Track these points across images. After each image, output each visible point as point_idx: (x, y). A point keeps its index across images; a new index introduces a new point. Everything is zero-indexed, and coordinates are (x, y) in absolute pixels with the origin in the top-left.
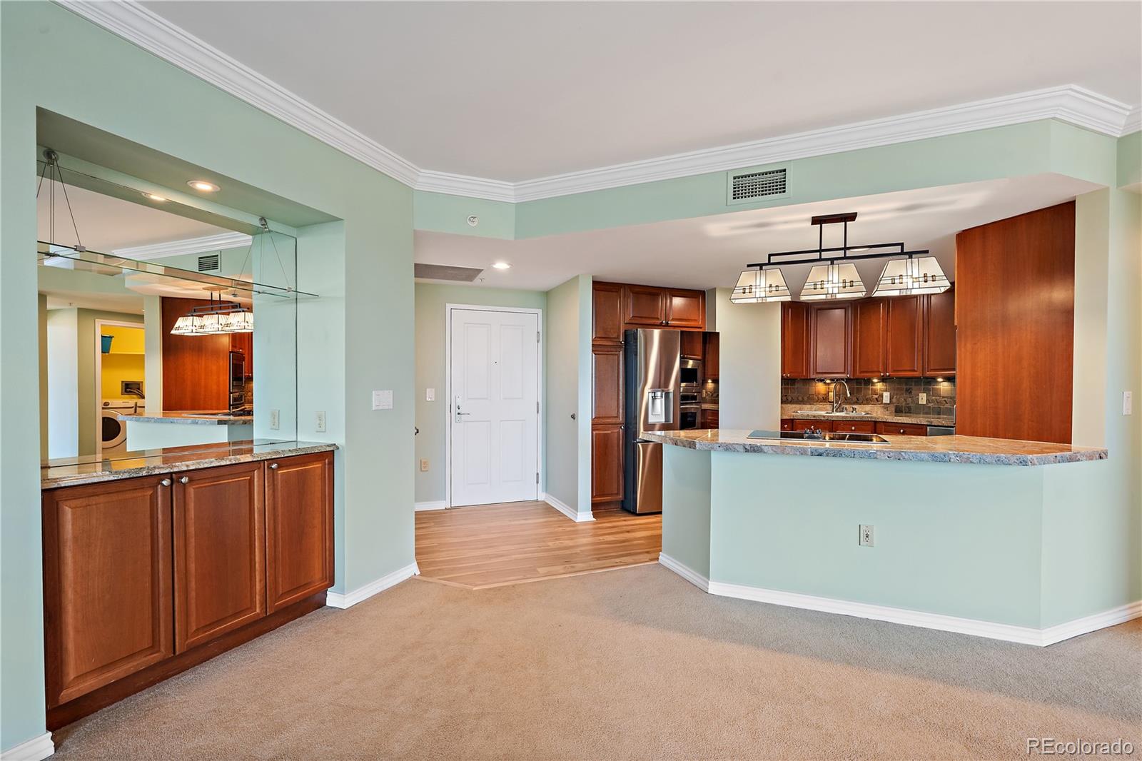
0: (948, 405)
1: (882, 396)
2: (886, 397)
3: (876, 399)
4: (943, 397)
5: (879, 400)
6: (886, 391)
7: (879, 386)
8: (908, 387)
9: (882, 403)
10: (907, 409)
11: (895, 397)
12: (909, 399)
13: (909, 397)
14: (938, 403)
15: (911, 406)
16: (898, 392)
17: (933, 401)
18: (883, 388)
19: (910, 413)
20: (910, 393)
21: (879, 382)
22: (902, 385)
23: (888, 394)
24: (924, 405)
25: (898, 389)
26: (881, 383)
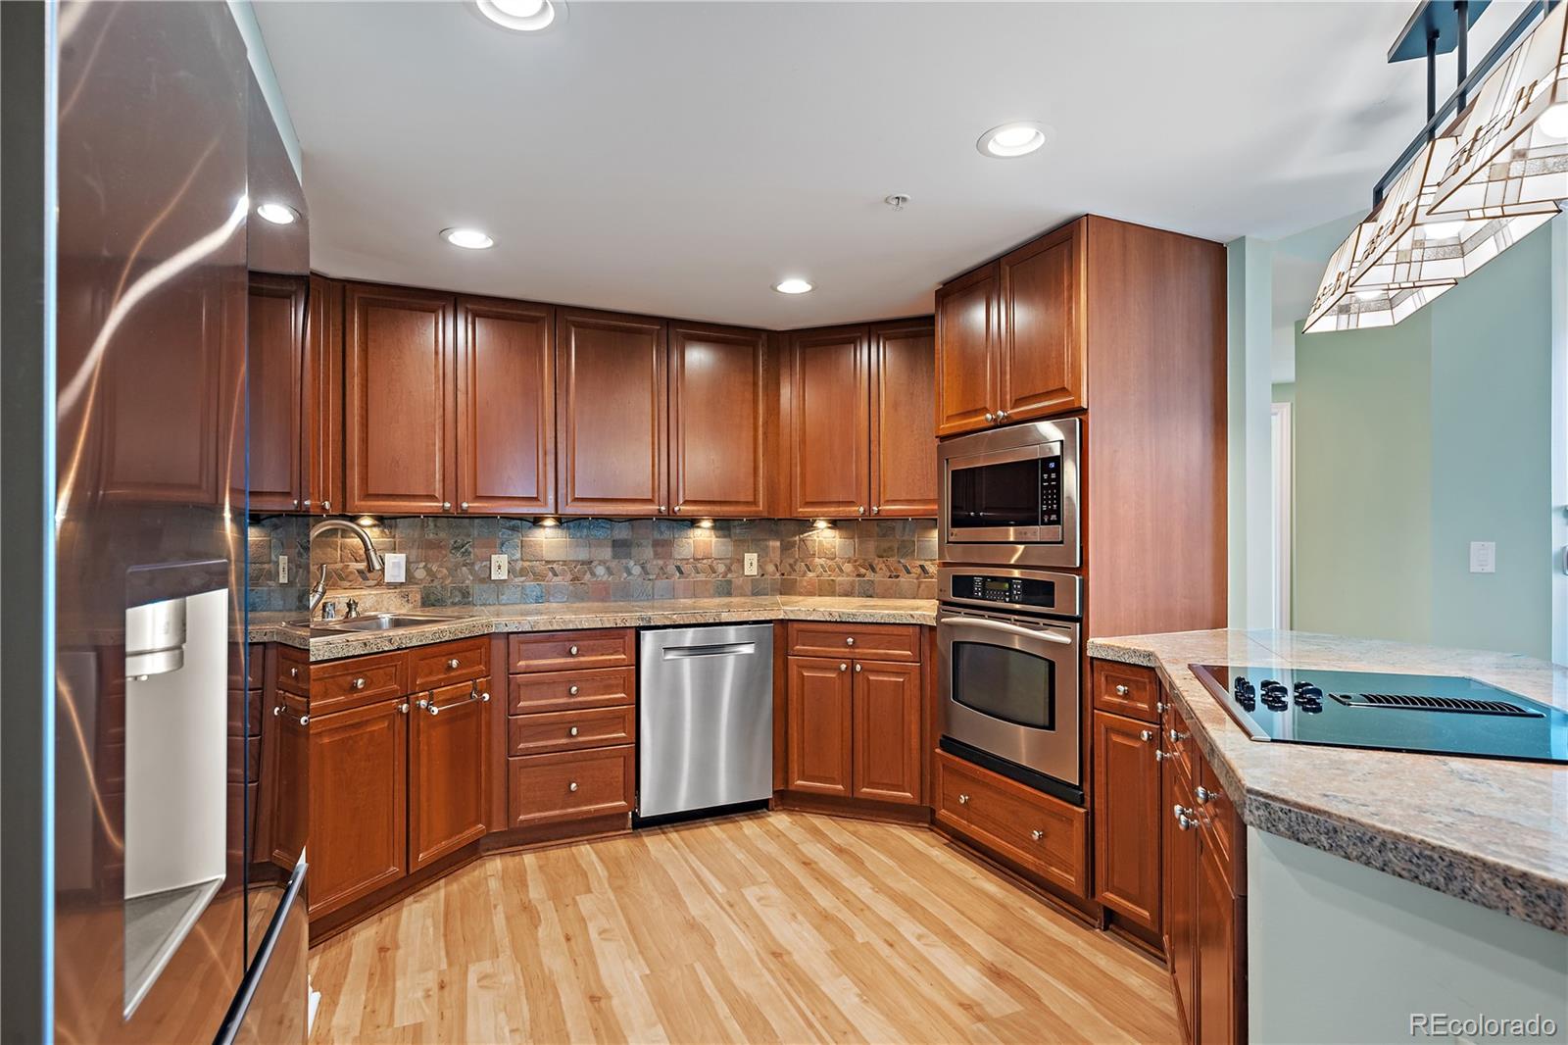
0: (560, 578)
2: (395, 566)
3: (361, 571)
4: (548, 562)
5: (369, 573)
6: (394, 550)
7: (371, 535)
8: (459, 540)
9: (380, 584)
10: (457, 593)
11: (422, 565)
12: (464, 568)
13: (465, 566)
14: (534, 574)
15: (467, 587)
16: (431, 553)
17: (523, 572)
18: (383, 543)
19: (469, 603)
20: (467, 553)
21: (374, 526)
22: (442, 535)
23: (401, 558)
24: (505, 580)
25: (431, 545)
26: (375, 529)
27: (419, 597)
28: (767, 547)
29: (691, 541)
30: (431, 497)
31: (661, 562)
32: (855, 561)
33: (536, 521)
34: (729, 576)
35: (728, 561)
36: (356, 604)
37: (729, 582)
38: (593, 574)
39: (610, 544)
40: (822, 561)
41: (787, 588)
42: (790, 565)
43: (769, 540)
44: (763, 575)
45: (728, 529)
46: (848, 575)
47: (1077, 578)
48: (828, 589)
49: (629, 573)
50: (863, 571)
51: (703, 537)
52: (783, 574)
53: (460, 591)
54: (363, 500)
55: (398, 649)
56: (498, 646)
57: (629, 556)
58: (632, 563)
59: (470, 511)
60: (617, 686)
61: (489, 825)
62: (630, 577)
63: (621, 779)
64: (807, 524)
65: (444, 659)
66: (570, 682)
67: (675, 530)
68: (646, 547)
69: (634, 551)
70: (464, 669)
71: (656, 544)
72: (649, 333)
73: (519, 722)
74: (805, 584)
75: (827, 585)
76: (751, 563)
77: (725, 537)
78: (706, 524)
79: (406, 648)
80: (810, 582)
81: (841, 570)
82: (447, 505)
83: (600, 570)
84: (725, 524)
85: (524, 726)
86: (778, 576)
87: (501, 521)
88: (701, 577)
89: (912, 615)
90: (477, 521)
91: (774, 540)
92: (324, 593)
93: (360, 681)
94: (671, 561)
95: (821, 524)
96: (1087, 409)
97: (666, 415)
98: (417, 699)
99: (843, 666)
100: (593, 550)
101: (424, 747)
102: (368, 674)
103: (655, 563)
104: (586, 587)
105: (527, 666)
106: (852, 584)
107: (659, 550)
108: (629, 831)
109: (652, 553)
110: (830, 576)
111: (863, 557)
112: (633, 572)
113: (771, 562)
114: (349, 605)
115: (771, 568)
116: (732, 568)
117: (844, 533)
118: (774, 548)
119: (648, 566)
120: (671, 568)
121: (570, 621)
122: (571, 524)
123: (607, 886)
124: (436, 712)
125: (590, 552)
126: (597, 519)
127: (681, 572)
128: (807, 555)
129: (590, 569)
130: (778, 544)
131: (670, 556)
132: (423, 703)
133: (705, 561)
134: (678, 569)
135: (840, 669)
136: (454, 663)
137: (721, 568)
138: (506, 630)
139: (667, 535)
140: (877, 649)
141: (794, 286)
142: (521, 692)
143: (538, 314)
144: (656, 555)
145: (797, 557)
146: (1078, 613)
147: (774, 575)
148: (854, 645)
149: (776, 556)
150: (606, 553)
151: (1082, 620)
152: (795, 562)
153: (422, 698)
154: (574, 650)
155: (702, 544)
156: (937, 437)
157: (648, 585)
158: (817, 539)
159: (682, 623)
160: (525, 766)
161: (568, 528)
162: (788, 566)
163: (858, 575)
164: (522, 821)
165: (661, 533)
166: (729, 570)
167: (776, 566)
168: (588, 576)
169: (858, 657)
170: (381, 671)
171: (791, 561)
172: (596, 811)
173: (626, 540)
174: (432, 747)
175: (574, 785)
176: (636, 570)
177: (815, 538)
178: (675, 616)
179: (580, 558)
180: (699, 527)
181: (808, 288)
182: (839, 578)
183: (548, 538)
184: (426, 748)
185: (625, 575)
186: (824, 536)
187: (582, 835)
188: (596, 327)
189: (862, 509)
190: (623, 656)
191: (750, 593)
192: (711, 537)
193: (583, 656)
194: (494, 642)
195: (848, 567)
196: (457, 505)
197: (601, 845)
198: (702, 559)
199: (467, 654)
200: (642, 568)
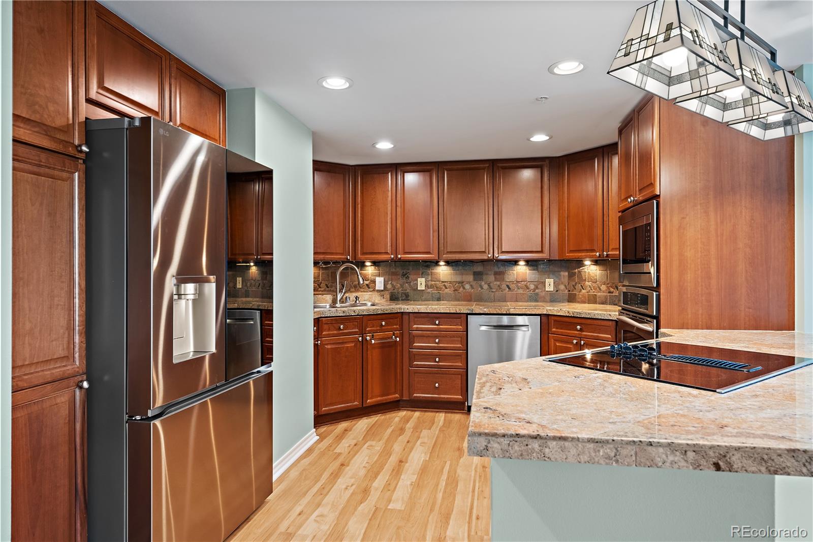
0: (448, 289)
1: (374, 282)
2: (380, 282)
3: (367, 285)
4: (443, 282)
5: (370, 285)
6: (379, 276)
7: (370, 270)
8: (404, 271)
9: (374, 290)
10: (404, 295)
11: (390, 282)
12: (407, 284)
13: (407, 283)
14: (437, 288)
15: (408, 293)
16: (393, 277)
17: (432, 287)
18: (375, 273)
19: (408, 300)
20: (408, 278)
21: (372, 265)
22: (398, 269)
23: (382, 279)
24: (423, 290)
25: (393, 274)
26: (373, 267)
27: (388, 296)
28: (561, 275)
29: (515, 272)
30: (387, 253)
31: (498, 283)
32: (608, 284)
33: (436, 263)
34: (537, 291)
35: (536, 283)
36: (359, 298)
37: (537, 294)
38: (464, 288)
39: (472, 273)
40: (590, 284)
41: (571, 299)
42: (573, 286)
43: (560, 271)
44: (557, 291)
45: (537, 266)
46: (604, 292)
47: (655, 293)
48: (593, 300)
49: (482, 288)
50: (612, 290)
51: (521, 269)
52: (569, 291)
53: (405, 294)
54: (363, 255)
55: (358, 315)
56: (406, 317)
57: (481, 279)
58: (483, 283)
59: (402, 259)
60: (458, 341)
61: (402, 395)
62: (483, 290)
63: (460, 386)
64: (579, 263)
65: (379, 321)
66: (436, 337)
67: (506, 267)
68: (491, 275)
69: (484, 277)
70: (388, 326)
71: (496, 274)
72: (484, 169)
73: (414, 352)
74: (581, 297)
75: (592, 298)
76: (550, 284)
77: (534, 270)
78: (522, 263)
79: (361, 315)
80: (583, 295)
81: (600, 289)
82: (392, 256)
83: (467, 287)
84: (534, 263)
85: (417, 355)
86: (566, 291)
87: (422, 263)
88: (521, 291)
89: (610, 315)
90: (412, 263)
91: (563, 271)
92: (345, 293)
93: (342, 326)
94: (504, 283)
95: (587, 262)
96: (659, 195)
97: (492, 209)
98: (367, 336)
99: (575, 341)
100: (464, 276)
101: (370, 357)
102: (346, 324)
103: (495, 283)
104: (460, 295)
105: (417, 328)
106: (606, 297)
107: (498, 277)
108: (465, 412)
109: (494, 278)
110: (594, 292)
111: (612, 282)
112: (484, 287)
113: (562, 283)
114: (356, 298)
115: (562, 287)
116: (539, 286)
117: (601, 268)
118: (564, 276)
119: (491, 284)
120: (504, 286)
121: (435, 309)
122: (453, 264)
123: (438, 429)
124: (373, 343)
125: (462, 277)
126: (466, 261)
127: (509, 288)
128: (582, 280)
129: (462, 286)
130: (567, 274)
131: (503, 280)
132: (368, 338)
133: (523, 283)
134: (508, 286)
135: (573, 343)
136: (383, 323)
137: (532, 287)
138: (407, 311)
139: (502, 269)
140: (593, 333)
141: (540, 138)
142: (415, 339)
143: (431, 168)
144: (496, 280)
145: (576, 281)
146: (655, 314)
147: (564, 291)
148: (581, 330)
149: (566, 280)
150: (470, 278)
151: (657, 318)
152: (576, 284)
153: (368, 336)
154: (437, 322)
155: (521, 273)
156: (619, 212)
157: (491, 295)
158: (587, 271)
159: (489, 312)
160: (416, 372)
161: (452, 266)
162: (572, 286)
163: (610, 292)
164: (415, 397)
165: (499, 268)
166: (537, 287)
167: (565, 286)
168: (461, 289)
169: (583, 337)
170: (351, 323)
171: (574, 284)
172: (447, 398)
173: (481, 272)
174: (374, 357)
175: (437, 385)
176: (486, 287)
177: (586, 270)
178: (485, 309)
179: (458, 280)
180: (518, 265)
181: (548, 138)
182: (599, 294)
183: (443, 271)
184: (371, 357)
185: (480, 289)
186: (591, 269)
187: (443, 409)
188: (457, 170)
189: (598, 254)
190: (460, 327)
191: (549, 301)
192: (526, 270)
193: (442, 325)
194: (404, 316)
195: (604, 287)
196: (397, 257)
197: (449, 415)
198: (521, 282)
199: (391, 320)
200: (489, 285)
